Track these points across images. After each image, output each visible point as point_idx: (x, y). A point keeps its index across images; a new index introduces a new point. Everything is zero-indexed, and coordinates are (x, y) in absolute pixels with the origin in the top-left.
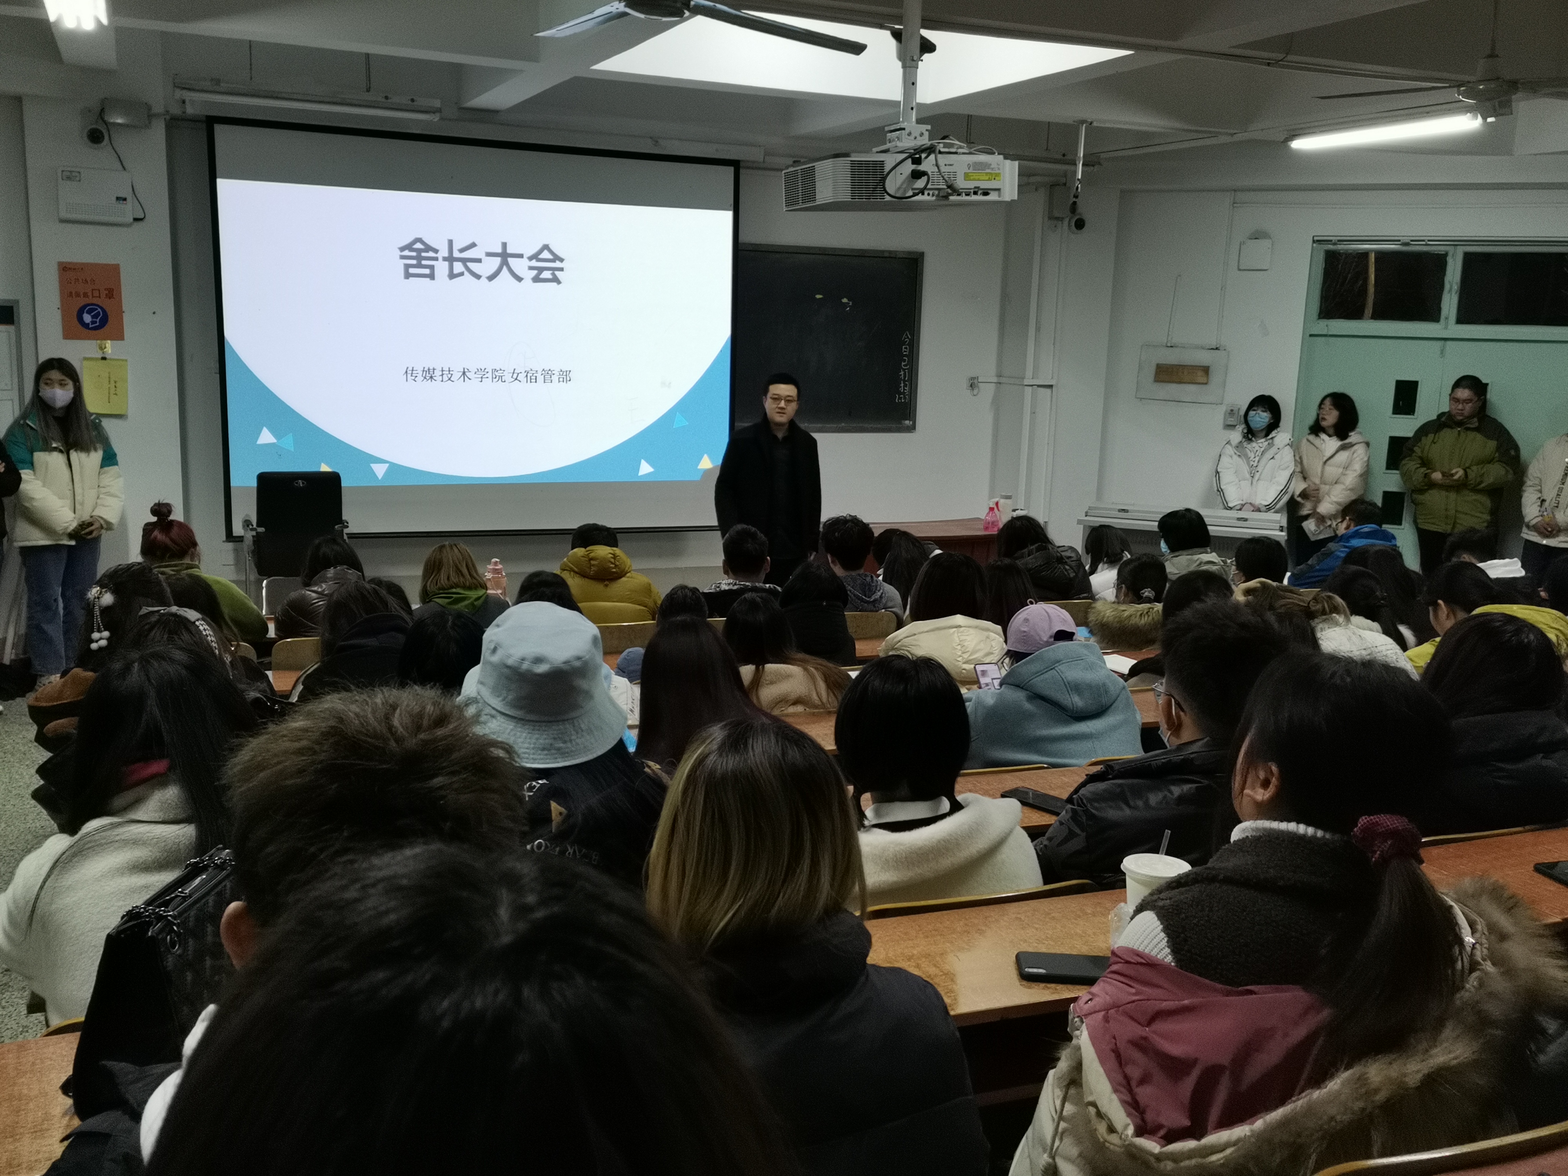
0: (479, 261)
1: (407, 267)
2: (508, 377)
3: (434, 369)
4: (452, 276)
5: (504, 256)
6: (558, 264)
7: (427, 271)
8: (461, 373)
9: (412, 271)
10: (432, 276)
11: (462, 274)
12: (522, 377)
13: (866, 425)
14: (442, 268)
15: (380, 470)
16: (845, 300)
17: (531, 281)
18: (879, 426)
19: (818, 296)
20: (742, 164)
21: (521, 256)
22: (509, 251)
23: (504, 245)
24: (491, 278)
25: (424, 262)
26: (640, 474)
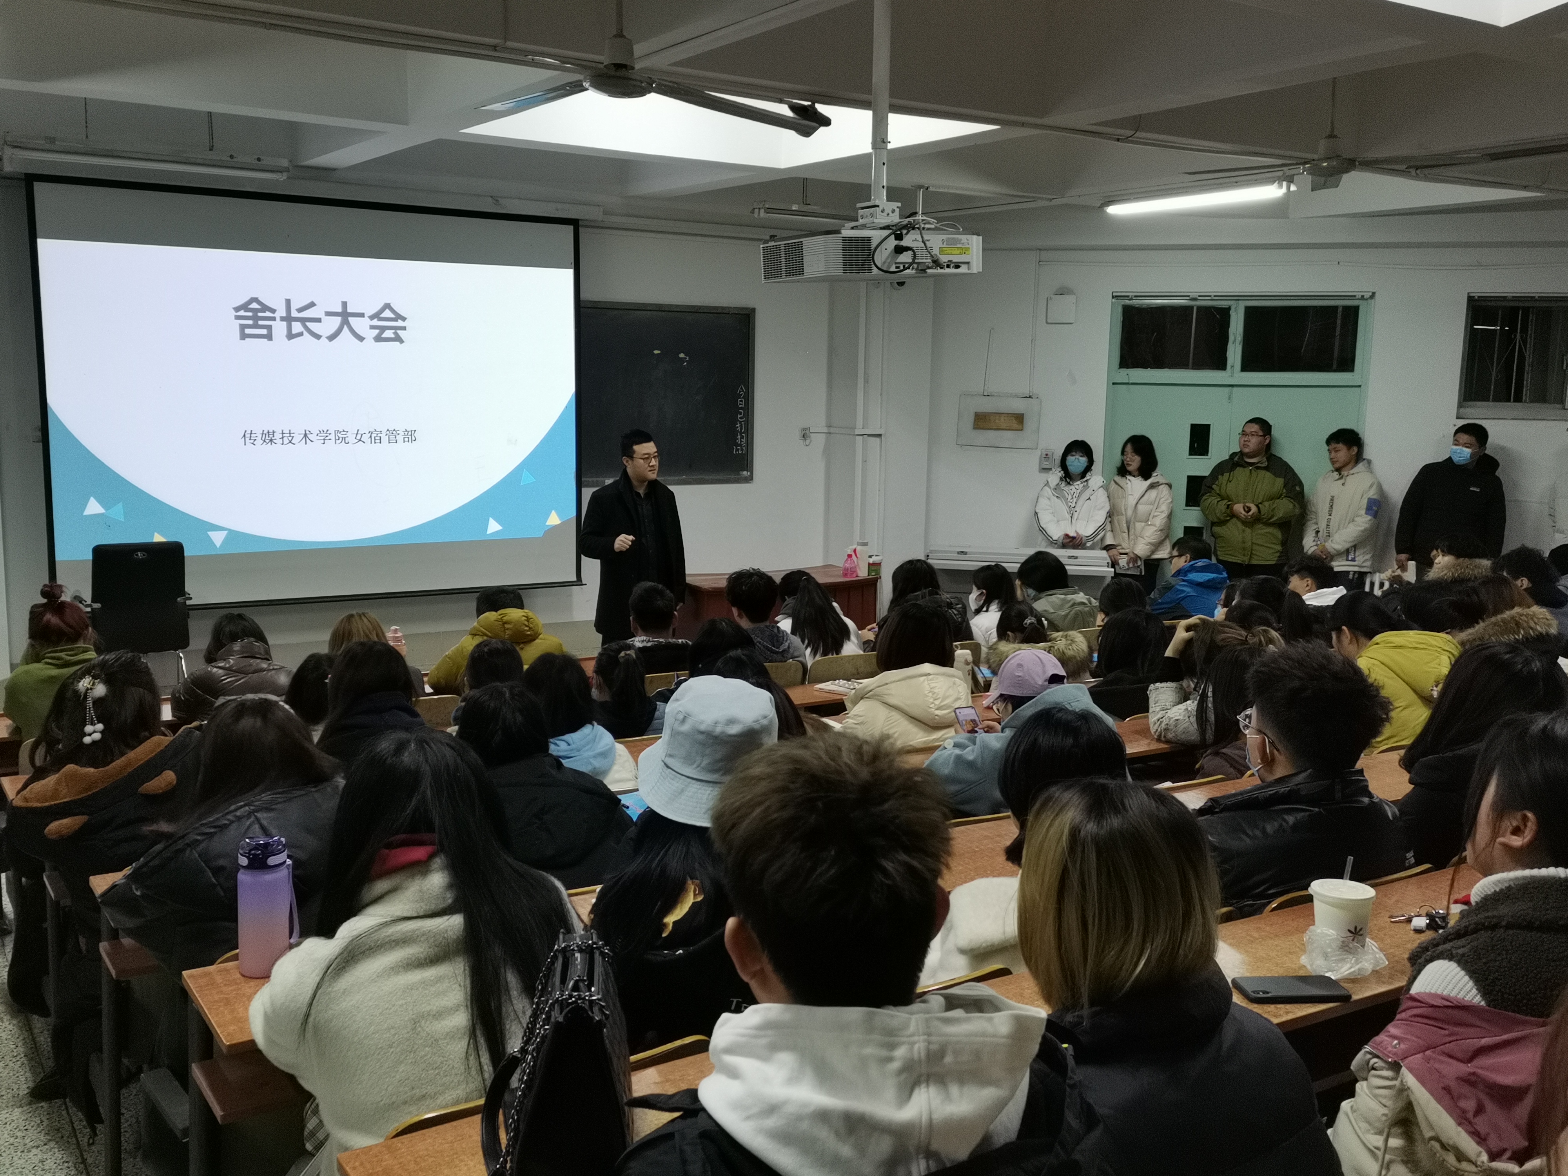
0: (319, 320)
1: (243, 327)
2: (351, 438)
3: (274, 432)
4: (291, 336)
5: (345, 315)
6: (400, 323)
7: (264, 332)
8: (302, 436)
9: (248, 331)
10: (269, 337)
11: (301, 334)
12: (365, 438)
13: (707, 477)
14: (279, 328)
15: (218, 538)
16: (682, 355)
17: (373, 341)
18: (718, 477)
19: (656, 352)
20: (580, 223)
21: (362, 315)
22: (349, 310)
23: (345, 304)
24: (332, 338)
25: (261, 323)
26: (488, 532)
